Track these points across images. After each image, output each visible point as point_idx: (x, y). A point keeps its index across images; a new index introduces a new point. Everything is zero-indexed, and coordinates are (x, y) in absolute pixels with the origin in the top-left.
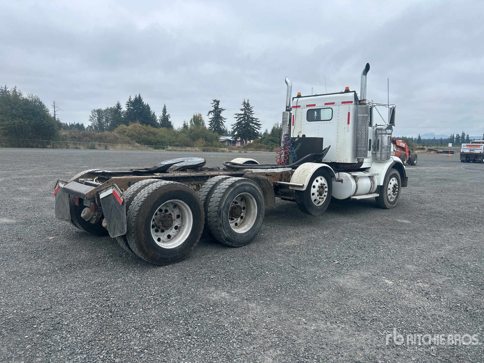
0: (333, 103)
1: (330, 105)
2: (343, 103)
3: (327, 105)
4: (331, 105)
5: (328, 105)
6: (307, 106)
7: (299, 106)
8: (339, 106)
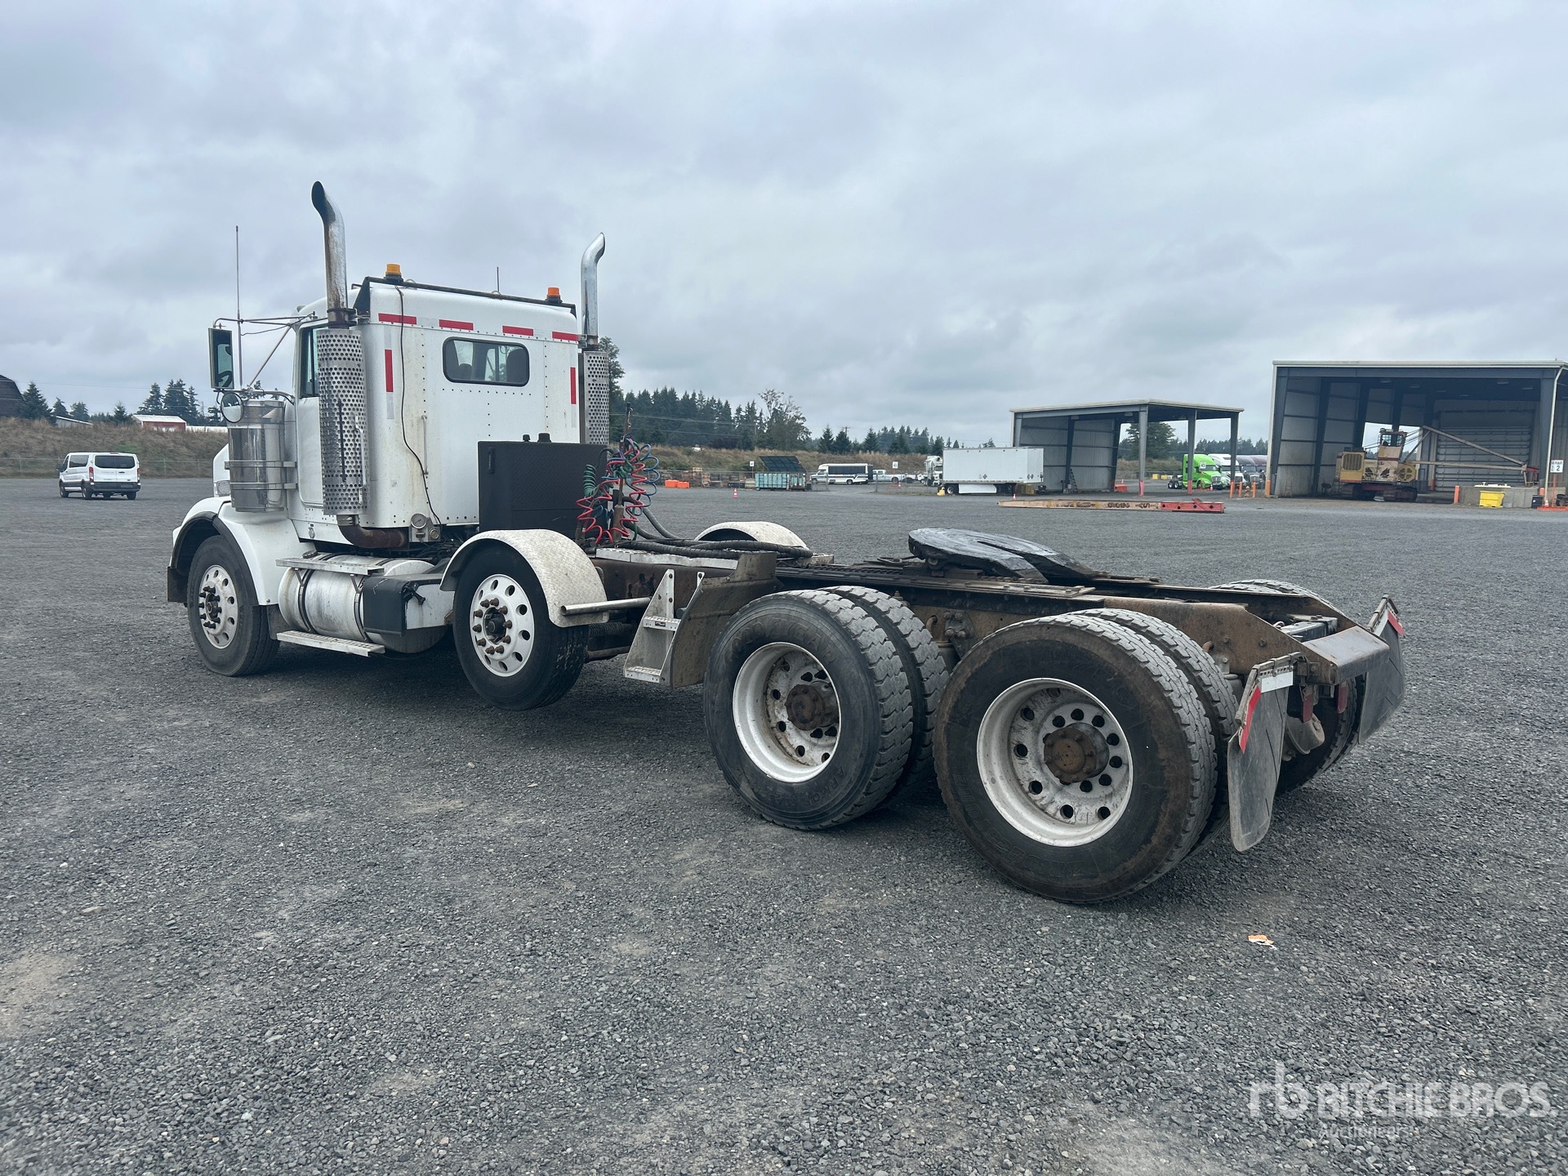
0: (529, 332)
1: (518, 336)
2: (556, 335)
3: (510, 335)
4: (523, 336)
5: (515, 335)
6: (443, 324)
7: (412, 321)
8: (546, 343)
